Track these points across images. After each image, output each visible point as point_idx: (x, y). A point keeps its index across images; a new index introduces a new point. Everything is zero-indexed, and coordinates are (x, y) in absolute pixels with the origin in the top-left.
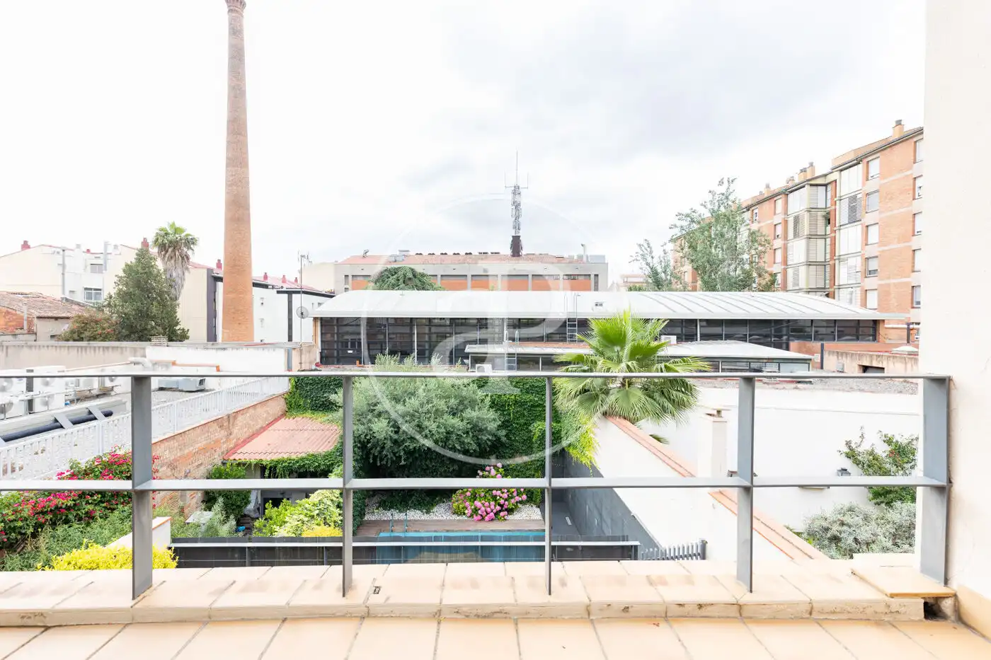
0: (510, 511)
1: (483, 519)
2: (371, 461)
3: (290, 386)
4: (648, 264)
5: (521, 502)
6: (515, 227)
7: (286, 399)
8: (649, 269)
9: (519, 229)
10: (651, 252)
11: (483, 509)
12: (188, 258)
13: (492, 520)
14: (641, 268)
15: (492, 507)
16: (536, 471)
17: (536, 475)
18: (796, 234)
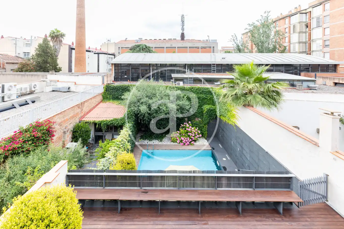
0: (195, 141)
1: (184, 144)
2: (139, 122)
3: (104, 90)
4: (235, 43)
5: (199, 137)
6: (182, 30)
7: (102, 95)
8: (236, 45)
9: (184, 30)
10: (237, 38)
11: (185, 140)
12: (62, 41)
13: (188, 145)
14: (233, 45)
15: (188, 140)
16: (205, 125)
17: (205, 126)
18: (294, 32)
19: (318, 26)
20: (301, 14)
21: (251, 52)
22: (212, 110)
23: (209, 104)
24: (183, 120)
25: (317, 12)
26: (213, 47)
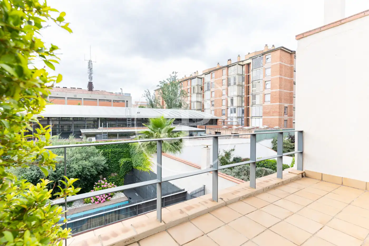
0: (112, 197)
1: (100, 202)
4: (149, 98)
6: (89, 78)
8: (149, 100)
9: (92, 79)
10: (150, 94)
11: (100, 198)
13: (104, 202)
14: (146, 100)
15: (104, 196)
16: (121, 178)
17: (121, 180)
18: (194, 92)
19: (208, 90)
20: (198, 79)
21: (162, 108)
22: (128, 162)
23: (125, 157)
24: (97, 178)
25: (208, 78)
26: (127, 101)
